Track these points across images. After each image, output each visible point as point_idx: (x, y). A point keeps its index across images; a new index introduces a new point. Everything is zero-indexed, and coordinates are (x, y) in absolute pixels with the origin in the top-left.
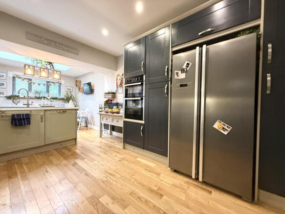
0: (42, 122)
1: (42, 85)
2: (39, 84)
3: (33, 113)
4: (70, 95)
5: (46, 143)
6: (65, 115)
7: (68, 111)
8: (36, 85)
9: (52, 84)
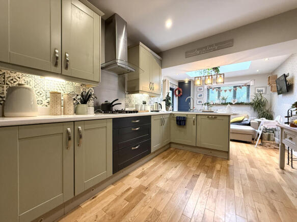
0: (194, 125)
1: (228, 91)
2: (225, 91)
3: (189, 117)
4: (260, 98)
5: (197, 145)
6: (215, 121)
7: (218, 118)
8: (223, 92)
9: (238, 88)
